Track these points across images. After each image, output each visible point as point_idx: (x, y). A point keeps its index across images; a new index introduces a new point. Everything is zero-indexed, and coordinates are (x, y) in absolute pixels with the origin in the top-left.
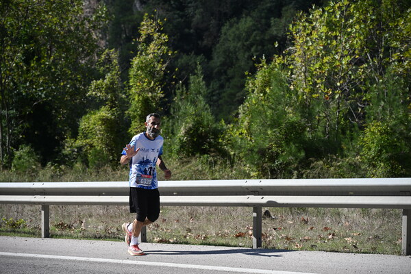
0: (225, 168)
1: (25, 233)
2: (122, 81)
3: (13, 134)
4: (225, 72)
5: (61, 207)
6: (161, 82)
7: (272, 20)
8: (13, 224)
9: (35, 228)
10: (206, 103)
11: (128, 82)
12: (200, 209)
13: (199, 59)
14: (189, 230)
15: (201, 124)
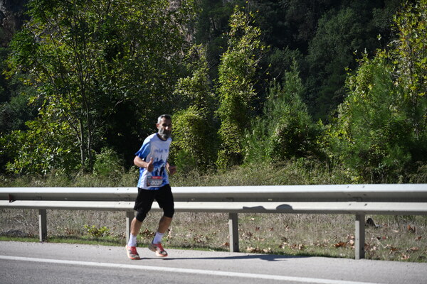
0: (323, 172)
1: (108, 241)
2: (211, 78)
3: (94, 136)
4: (323, 68)
6: (253, 79)
7: (375, 11)
8: (96, 232)
9: (120, 236)
10: (302, 102)
11: (218, 80)
12: (296, 217)
13: (293, 54)
14: (285, 240)
15: (297, 124)
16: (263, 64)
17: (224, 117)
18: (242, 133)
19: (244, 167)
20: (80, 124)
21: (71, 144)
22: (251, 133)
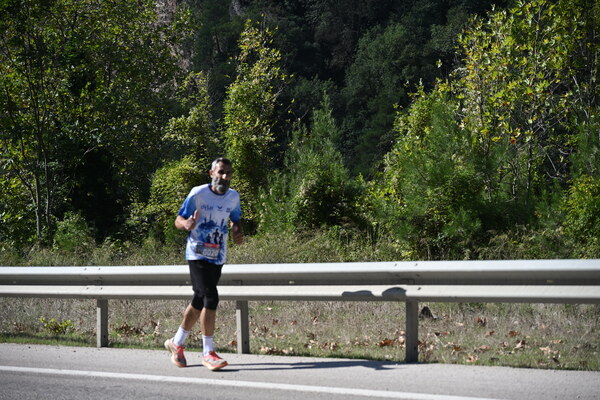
0: (364, 244)
1: (72, 340)
2: (214, 118)
3: (55, 197)
4: (364, 105)
5: (124, 302)
6: (271, 118)
7: (433, 28)
8: (56, 328)
9: (88, 333)
10: (336, 150)
11: (223, 120)
12: (327, 306)
13: (325, 85)
14: (312, 336)
15: (328, 180)
16: (284, 100)
18: (256, 193)
19: (258, 239)
20: (35, 181)
21: (23, 207)
22: (267, 192)
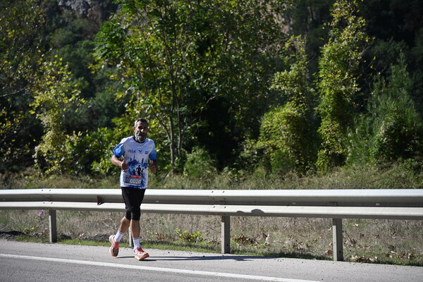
1: (202, 247)
2: (311, 73)
3: (185, 134)
5: (241, 218)
8: (188, 238)
9: (214, 242)
11: (318, 74)
12: (404, 223)
13: (398, 46)
14: (393, 248)
15: (403, 122)
16: (367, 58)
17: (325, 114)
19: (347, 169)
20: (169, 122)
21: (161, 142)
22: (354, 131)
